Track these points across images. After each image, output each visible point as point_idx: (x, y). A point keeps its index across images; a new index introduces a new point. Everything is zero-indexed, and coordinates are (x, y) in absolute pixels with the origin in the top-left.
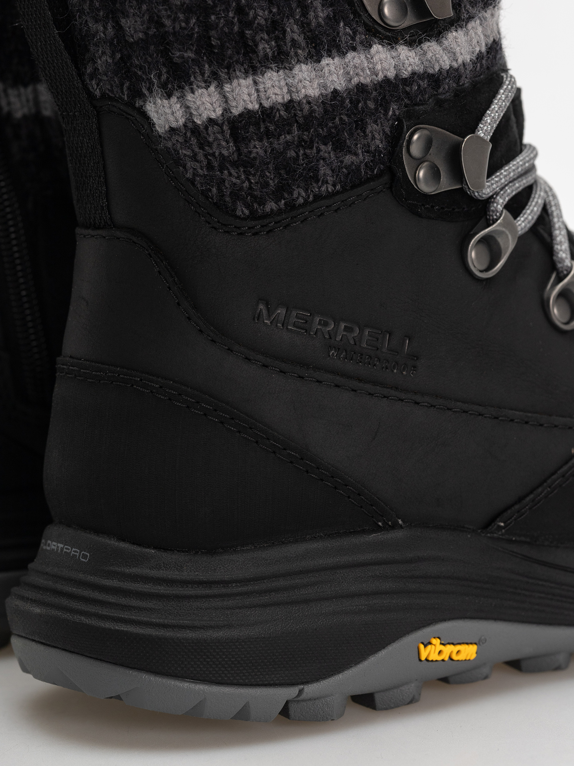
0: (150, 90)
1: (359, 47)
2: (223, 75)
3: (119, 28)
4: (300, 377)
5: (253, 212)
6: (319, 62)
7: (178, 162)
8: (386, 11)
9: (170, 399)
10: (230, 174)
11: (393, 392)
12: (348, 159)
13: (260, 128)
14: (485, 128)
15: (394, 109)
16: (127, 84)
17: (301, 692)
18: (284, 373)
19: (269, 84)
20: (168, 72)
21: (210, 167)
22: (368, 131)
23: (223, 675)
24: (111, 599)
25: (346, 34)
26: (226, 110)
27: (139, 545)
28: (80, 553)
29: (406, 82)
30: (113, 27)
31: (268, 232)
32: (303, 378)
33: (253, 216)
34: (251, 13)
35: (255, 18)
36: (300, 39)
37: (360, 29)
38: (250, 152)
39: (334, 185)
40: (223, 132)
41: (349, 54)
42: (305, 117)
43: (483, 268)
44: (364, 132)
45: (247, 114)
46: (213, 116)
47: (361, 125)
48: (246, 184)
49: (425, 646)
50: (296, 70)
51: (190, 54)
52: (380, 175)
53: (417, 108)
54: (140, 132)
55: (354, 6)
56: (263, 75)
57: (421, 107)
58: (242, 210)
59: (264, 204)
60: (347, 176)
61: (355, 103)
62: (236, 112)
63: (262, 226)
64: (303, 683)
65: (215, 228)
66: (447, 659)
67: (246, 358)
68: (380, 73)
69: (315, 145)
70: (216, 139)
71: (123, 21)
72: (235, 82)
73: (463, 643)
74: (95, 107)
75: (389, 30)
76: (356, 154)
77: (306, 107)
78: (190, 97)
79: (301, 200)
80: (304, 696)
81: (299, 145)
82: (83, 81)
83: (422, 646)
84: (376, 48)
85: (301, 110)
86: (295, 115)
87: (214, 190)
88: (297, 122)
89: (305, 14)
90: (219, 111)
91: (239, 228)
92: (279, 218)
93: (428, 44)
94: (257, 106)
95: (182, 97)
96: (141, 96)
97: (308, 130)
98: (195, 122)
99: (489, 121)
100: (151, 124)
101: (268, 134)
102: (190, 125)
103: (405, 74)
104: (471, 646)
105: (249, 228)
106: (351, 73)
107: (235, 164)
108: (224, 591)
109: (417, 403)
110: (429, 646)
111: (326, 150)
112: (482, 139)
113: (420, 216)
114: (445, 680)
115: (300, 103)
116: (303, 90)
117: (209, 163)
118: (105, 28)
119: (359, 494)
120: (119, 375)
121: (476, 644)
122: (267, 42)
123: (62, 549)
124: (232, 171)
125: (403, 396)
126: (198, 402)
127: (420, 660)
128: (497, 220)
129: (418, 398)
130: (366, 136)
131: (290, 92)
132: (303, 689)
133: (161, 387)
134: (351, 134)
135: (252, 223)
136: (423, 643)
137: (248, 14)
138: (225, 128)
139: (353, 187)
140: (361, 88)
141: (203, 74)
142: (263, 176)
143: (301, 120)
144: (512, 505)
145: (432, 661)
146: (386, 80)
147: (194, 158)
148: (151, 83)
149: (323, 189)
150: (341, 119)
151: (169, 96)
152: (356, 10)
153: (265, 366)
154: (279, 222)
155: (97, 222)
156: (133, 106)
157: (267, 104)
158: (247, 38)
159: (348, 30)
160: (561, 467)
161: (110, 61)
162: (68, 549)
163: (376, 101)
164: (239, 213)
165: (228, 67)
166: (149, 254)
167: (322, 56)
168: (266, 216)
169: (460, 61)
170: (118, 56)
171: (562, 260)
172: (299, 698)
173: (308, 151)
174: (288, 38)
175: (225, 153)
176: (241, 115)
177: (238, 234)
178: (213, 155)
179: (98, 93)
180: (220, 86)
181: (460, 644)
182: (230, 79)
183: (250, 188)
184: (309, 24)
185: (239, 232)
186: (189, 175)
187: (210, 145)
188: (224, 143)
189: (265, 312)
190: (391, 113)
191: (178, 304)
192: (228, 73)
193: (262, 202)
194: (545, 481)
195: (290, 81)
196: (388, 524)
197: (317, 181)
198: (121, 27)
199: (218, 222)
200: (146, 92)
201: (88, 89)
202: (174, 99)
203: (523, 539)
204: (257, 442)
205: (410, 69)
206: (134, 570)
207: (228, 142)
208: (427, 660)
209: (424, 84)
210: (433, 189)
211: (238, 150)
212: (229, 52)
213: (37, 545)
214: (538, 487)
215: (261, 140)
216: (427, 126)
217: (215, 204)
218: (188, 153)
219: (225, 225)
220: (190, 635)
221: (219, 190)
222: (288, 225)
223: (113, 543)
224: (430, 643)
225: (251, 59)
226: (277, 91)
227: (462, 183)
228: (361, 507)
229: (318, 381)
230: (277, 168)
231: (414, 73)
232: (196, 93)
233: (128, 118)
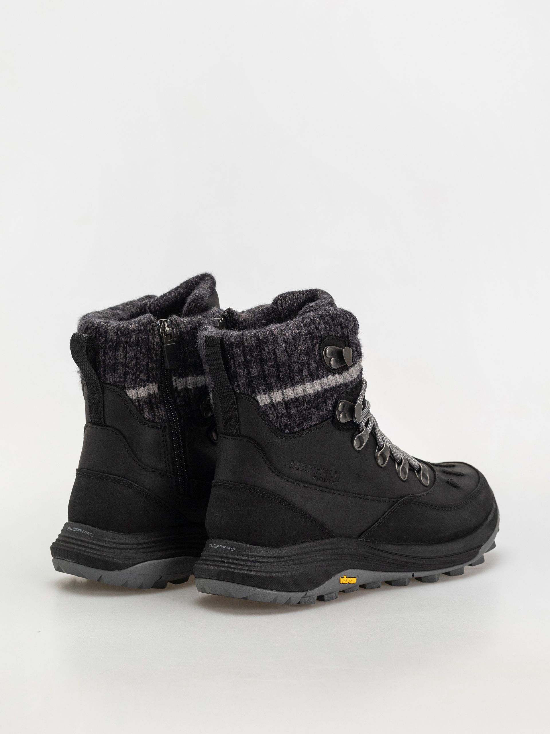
0: (259, 392)
1: (325, 377)
2: (283, 387)
3: (249, 371)
4: (304, 486)
5: (290, 431)
6: (313, 382)
7: (267, 415)
8: (332, 363)
9: (263, 495)
10: (284, 419)
11: (332, 491)
12: (321, 413)
13: (294, 404)
14: (360, 400)
15: (335, 396)
16: (250, 390)
17: (306, 593)
18: (300, 485)
19: (298, 389)
20: (265, 386)
21: (278, 417)
22: (327, 404)
23: (284, 588)
24: (245, 563)
25: (321, 372)
26: (284, 398)
27: (253, 545)
28: (231, 548)
29: (339, 387)
30: (247, 371)
31: (295, 438)
32: (305, 487)
33: (291, 433)
34: (293, 367)
35: (294, 368)
36: (307, 375)
37: (325, 370)
38: (291, 412)
39: (316, 422)
40: (282, 406)
41: (322, 379)
42: (309, 400)
43: (358, 447)
44: (326, 404)
45: (291, 400)
46: (280, 400)
47: (325, 402)
48: (289, 423)
49: (342, 578)
50: (306, 385)
51: (273, 381)
52: (330, 418)
53: (341, 395)
54: (253, 405)
55: (323, 363)
56: (296, 387)
57: (342, 395)
58: (287, 431)
59: (294, 429)
60: (320, 419)
61: (324, 395)
62: (287, 399)
63: (293, 436)
64: (306, 591)
65: (278, 437)
66: (348, 583)
67: (288, 481)
68: (331, 385)
69: (312, 409)
70: (280, 408)
71: (251, 370)
72: (287, 390)
73: (352, 577)
74: (236, 396)
75: (333, 370)
76: (324, 412)
77: (309, 397)
78: (272, 394)
79: (306, 427)
80: (307, 595)
81: (306, 410)
82: (233, 388)
83: (341, 578)
84: (330, 376)
85: (307, 398)
86: (305, 400)
87: (278, 424)
88: (306, 402)
89: (309, 366)
90: (282, 399)
91: (286, 437)
92: (299, 433)
93: (344, 373)
94: (294, 397)
95: (269, 394)
96: (255, 393)
97: (309, 405)
98: (273, 402)
99: (361, 397)
100: (258, 403)
101: (297, 406)
102: (271, 403)
103: (338, 384)
104: (355, 578)
105: (289, 437)
106: (323, 385)
107: (286, 416)
108: (282, 560)
109: (340, 494)
110: (343, 578)
111: (315, 410)
112: (360, 404)
113: (340, 430)
114: (343, 591)
115: (307, 395)
116: (308, 392)
117: (277, 415)
118: (244, 371)
119: (322, 526)
120: (245, 487)
121: (356, 578)
122: (298, 376)
123: (222, 547)
124: (285, 418)
125: (336, 492)
126: (272, 496)
127: (340, 583)
128: (363, 430)
129: (340, 493)
130: (326, 406)
131: (304, 392)
132: (307, 593)
133: (260, 491)
134: (322, 405)
135: (289, 435)
136: (341, 577)
137: (292, 367)
138: (283, 404)
139: (322, 422)
140: (326, 390)
141: (277, 387)
142: (295, 420)
143: (307, 401)
144: (368, 529)
145: (344, 583)
146: (333, 387)
147: (273, 414)
148: (260, 389)
149: (313, 423)
150: (319, 401)
151: (265, 394)
152: (324, 364)
153: (293, 483)
154: (298, 435)
155: (234, 434)
156: (251, 396)
157: (297, 396)
158: (291, 375)
159: (322, 371)
160: (383, 515)
161: (244, 382)
162: (225, 547)
163: (330, 394)
164: (286, 432)
165: (285, 385)
166: (255, 446)
167: (314, 380)
168: (294, 433)
169: (353, 378)
170: (248, 380)
171: (380, 442)
172: (306, 596)
173: (309, 411)
174: (304, 374)
175: (283, 412)
176: (289, 400)
177: (285, 439)
178: (279, 413)
179: (238, 392)
180: (282, 390)
181: (351, 578)
182: (285, 388)
183: (290, 424)
184: (310, 370)
185: (286, 438)
186: (270, 420)
187: (278, 410)
188: (283, 409)
189: (293, 465)
190: (334, 397)
191: (265, 462)
192: (285, 387)
193: (293, 428)
194: (378, 520)
195: (304, 389)
196: (330, 536)
197: (311, 421)
198: (249, 372)
199: (279, 435)
200: (257, 392)
201: (234, 390)
202: (267, 395)
203: (370, 541)
204: (291, 509)
205: (340, 383)
206: (252, 553)
207: (284, 409)
208: (342, 583)
209: (343, 387)
210: (345, 421)
211: (287, 411)
212: (286, 380)
213: (204, 545)
214: (376, 523)
215: (294, 408)
216: (343, 400)
217: (279, 429)
218: (270, 412)
219: (281, 436)
220: (274, 575)
221: (280, 424)
222: (301, 435)
223: (243, 544)
224: (343, 577)
225: (292, 382)
226: (300, 392)
227: (352, 418)
228: (323, 530)
229: (310, 488)
230: (299, 417)
231: (341, 384)
232: (275, 393)
233: (249, 400)
